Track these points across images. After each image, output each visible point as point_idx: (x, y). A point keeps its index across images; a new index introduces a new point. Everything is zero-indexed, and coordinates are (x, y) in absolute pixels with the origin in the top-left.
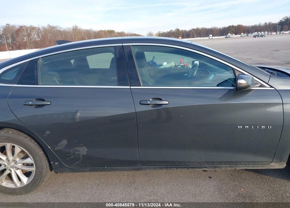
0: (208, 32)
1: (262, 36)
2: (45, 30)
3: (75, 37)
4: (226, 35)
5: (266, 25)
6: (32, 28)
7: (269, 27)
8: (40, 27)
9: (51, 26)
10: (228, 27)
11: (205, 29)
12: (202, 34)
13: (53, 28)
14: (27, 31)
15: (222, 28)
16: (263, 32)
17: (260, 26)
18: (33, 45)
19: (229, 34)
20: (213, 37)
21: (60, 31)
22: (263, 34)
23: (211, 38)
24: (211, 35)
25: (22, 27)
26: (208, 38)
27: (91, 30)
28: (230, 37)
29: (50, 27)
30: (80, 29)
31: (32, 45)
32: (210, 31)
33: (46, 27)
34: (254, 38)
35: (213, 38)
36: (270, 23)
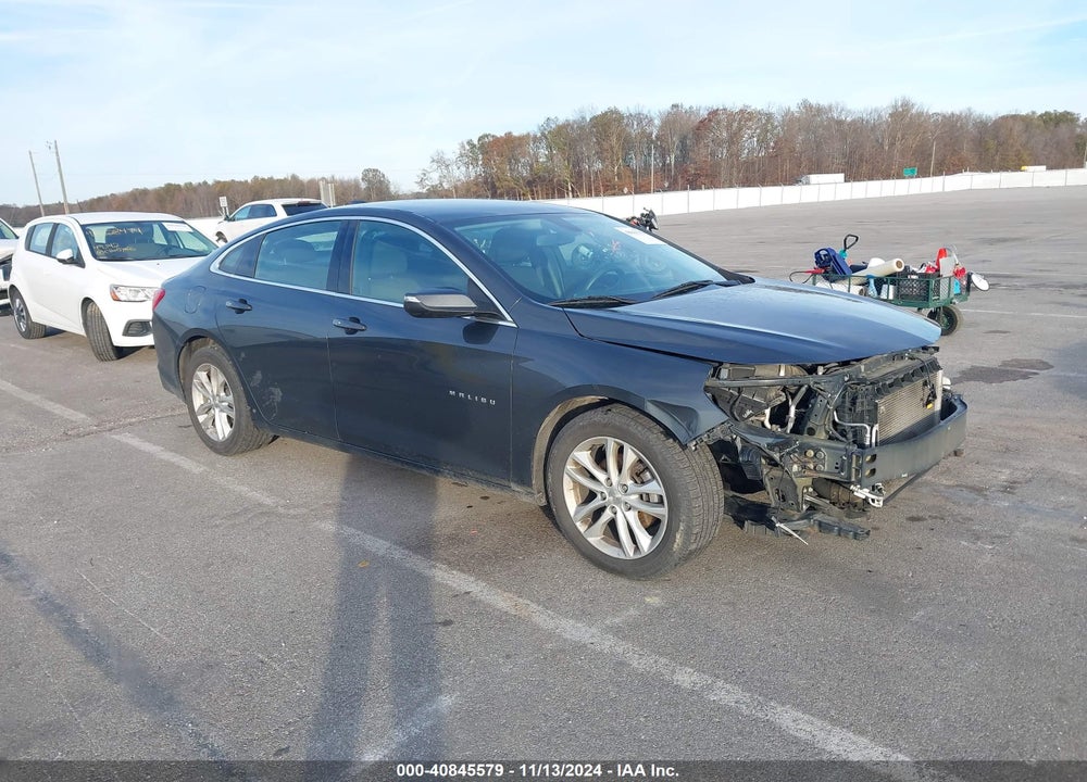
2: (790, 120)
3: (892, 145)
6: (746, 116)
8: (773, 110)
9: (811, 107)
13: (819, 110)
14: (729, 126)
18: (739, 172)
21: (840, 123)
25: (714, 113)
27: (968, 117)
29: (807, 106)
30: (920, 115)
31: (735, 174)
33: (794, 108)
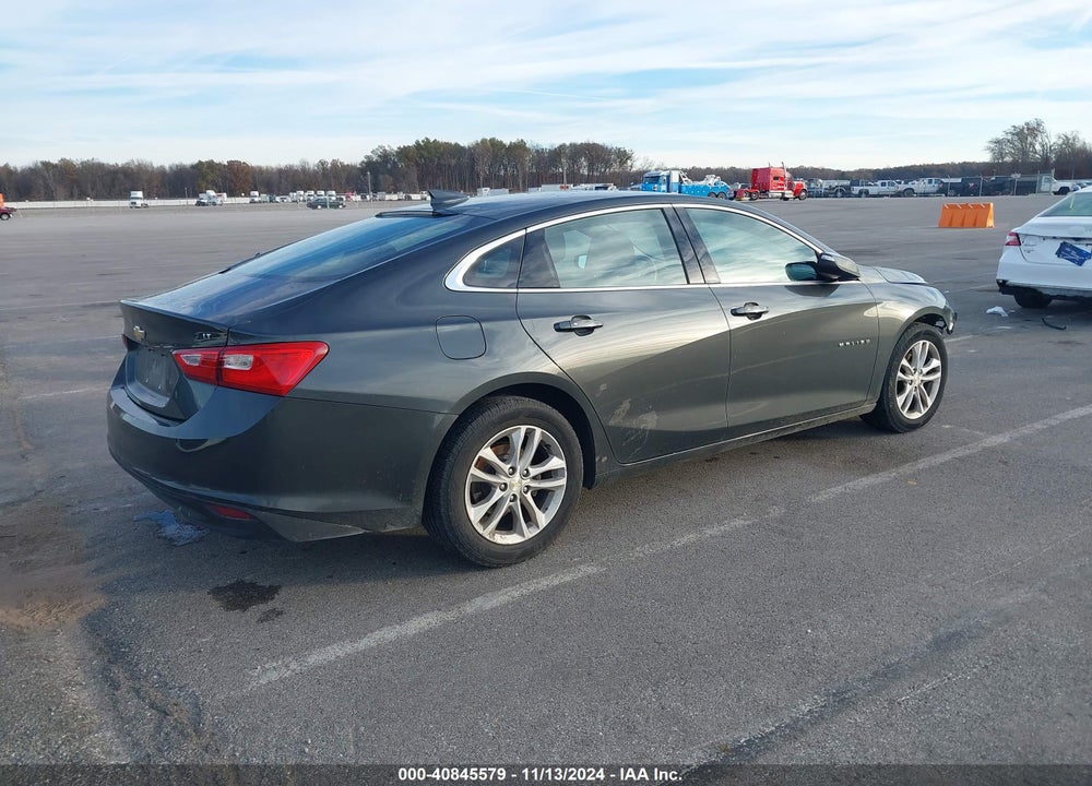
0: (113, 180)
1: (335, 206)
4: (195, 195)
5: (323, 169)
7: (335, 177)
10: (193, 167)
11: (100, 166)
12: (89, 186)
15: (171, 168)
16: (323, 193)
17: (304, 171)
19: (211, 193)
20: (146, 202)
22: (334, 198)
23: (139, 203)
24: (140, 194)
26: (126, 203)
28: (214, 204)
32: (121, 176)
34: (311, 210)
35: (146, 206)
36: (334, 164)
